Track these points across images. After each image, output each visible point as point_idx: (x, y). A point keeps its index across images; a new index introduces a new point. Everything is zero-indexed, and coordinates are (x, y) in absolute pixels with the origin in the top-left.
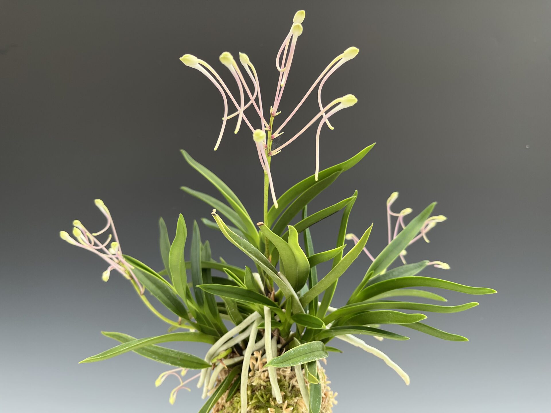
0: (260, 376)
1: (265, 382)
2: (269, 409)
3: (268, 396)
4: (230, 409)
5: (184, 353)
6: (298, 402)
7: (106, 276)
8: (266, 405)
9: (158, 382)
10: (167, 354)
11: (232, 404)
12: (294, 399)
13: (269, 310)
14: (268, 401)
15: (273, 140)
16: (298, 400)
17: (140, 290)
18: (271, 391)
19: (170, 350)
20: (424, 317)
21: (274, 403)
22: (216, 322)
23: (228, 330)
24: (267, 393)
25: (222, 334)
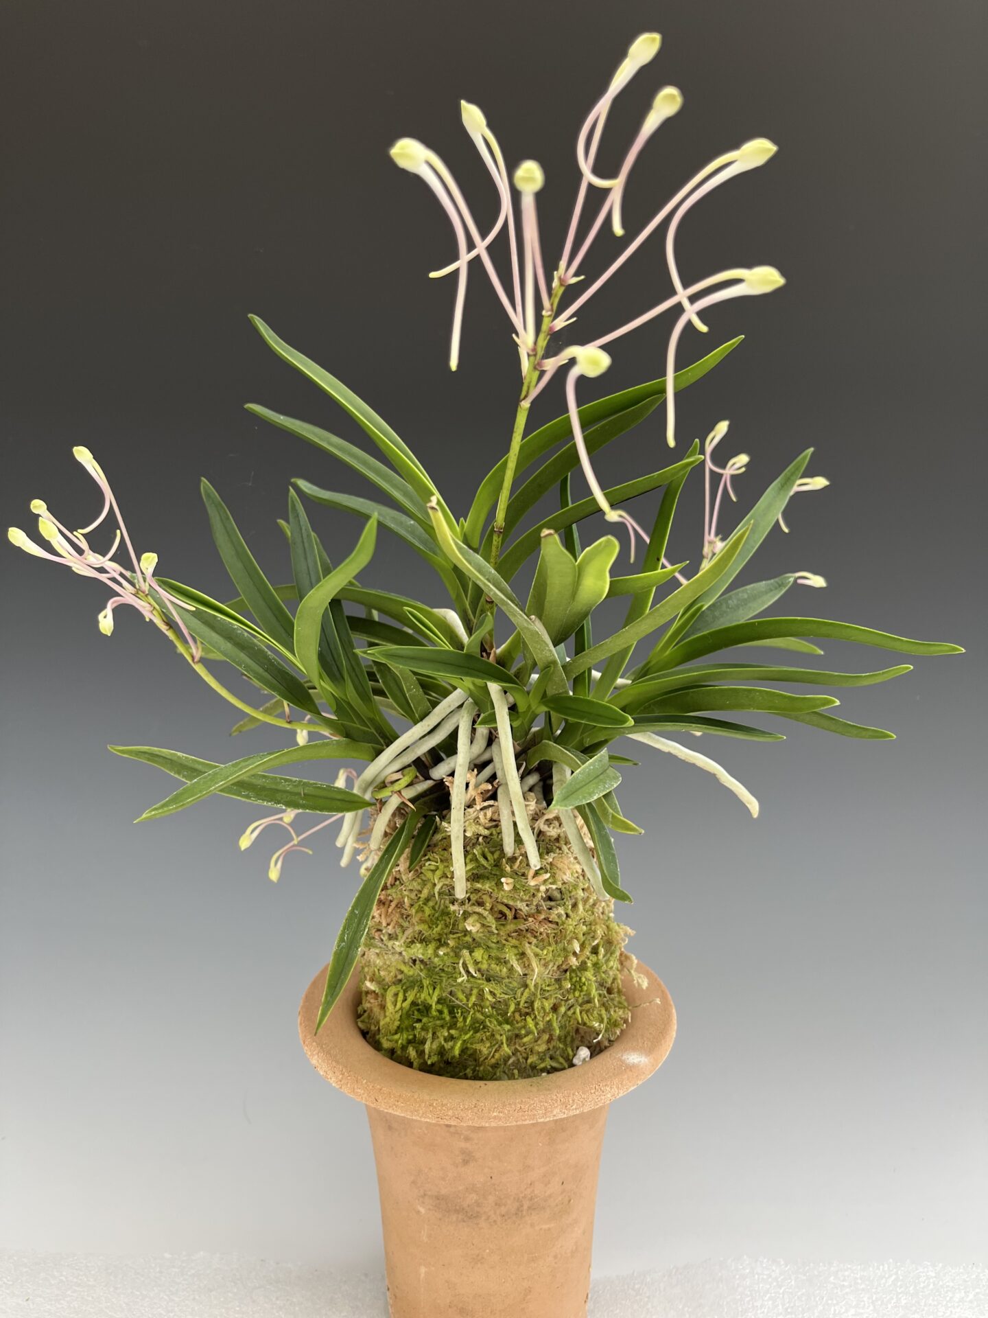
0: (478, 817)
1: (487, 829)
2: (503, 880)
3: (496, 855)
4: (415, 884)
5: (312, 782)
6: (554, 863)
7: (106, 623)
8: (493, 872)
9: (245, 842)
10: (274, 786)
11: (419, 874)
12: (546, 857)
13: (500, 690)
14: (497, 865)
15: (551, 335)
16: (553, 858)
17: (192, 652)
18: (502, 845)
19: (281, 779)
20: (834, 702)
21: (511, 867)
22: (372, 716)
23: (399, 733)
24: (493, 849)
25: (389, 743)
